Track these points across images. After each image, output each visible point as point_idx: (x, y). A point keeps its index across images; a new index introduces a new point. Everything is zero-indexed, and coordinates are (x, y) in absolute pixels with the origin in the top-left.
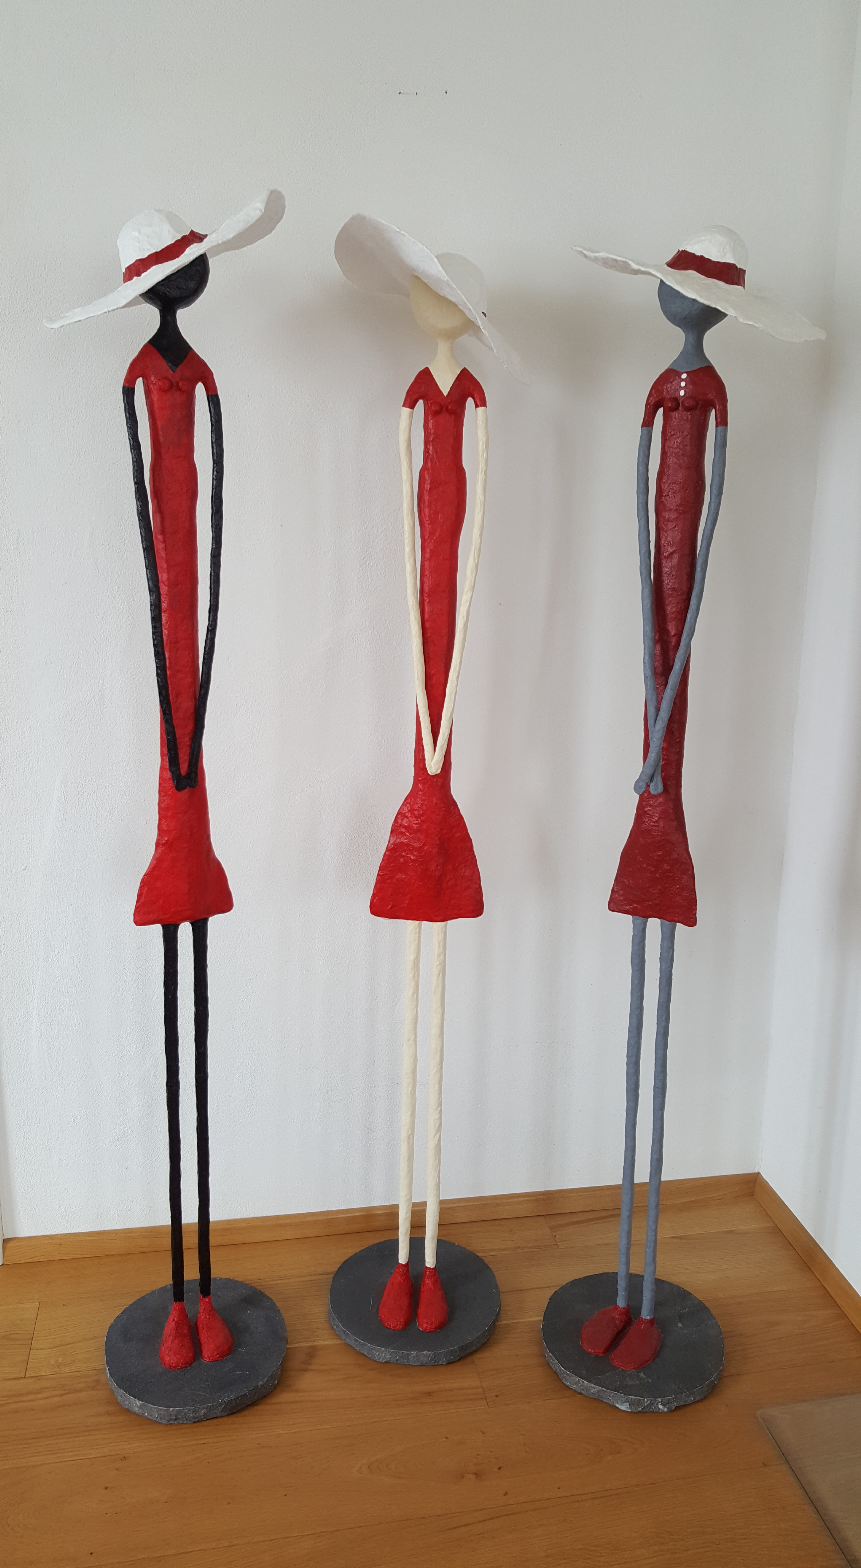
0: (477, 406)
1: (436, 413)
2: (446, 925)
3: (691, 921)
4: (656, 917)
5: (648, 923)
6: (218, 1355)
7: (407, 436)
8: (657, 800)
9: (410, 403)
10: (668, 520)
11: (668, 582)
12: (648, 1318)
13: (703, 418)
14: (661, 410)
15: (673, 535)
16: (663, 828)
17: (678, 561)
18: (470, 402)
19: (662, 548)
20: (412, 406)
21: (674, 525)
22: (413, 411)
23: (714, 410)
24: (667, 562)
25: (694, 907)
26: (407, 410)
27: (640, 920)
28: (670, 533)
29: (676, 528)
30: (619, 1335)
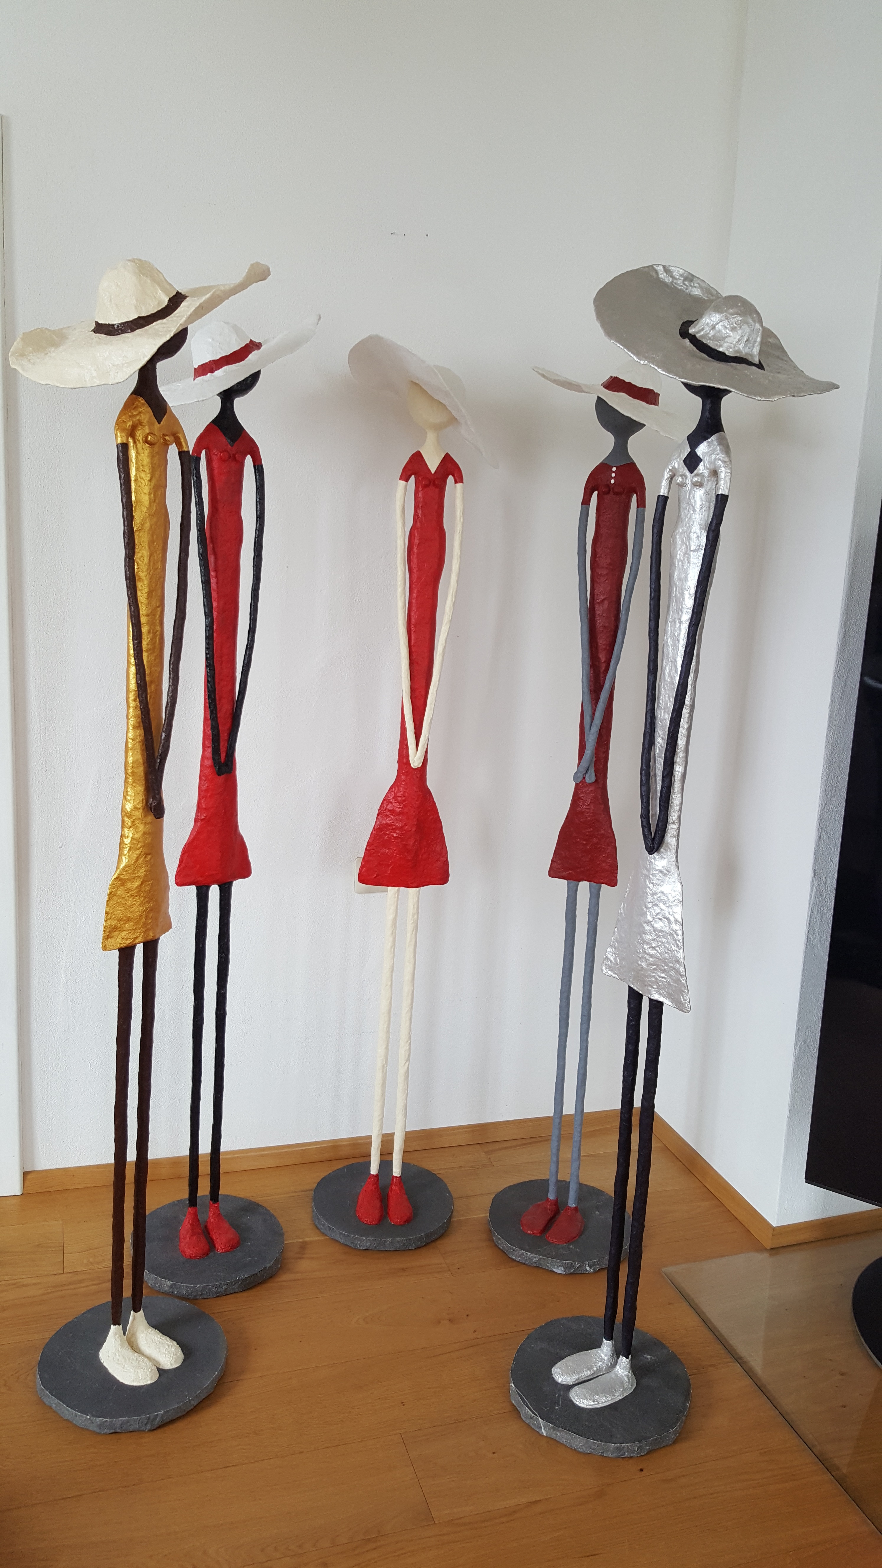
0: (456, 482)
1: (425, 487)
2: (419, 891)
3: (613, 882)
4: (586, 881)
5: (579, 886)
6: (230, 1247)
7: (402, 503)
8: (589, 788)
9: (405, 477)
10: (601, 575)
11: (600, 622)
12: (574, 1205)
13: (627, 500)
14: (596, 493)
15: (604, 588)
16: (593, 810)
17: (608, 606)
18: (450, 479)
19: (596, 596)
20: (407, 480)
21: (605, 579)
22: (407, 484)
23: (635, 495)
24: (599, 606)
25: (616, 871)
26: (403, 483)
27: (573, 883)
28: (602, 585)
29: (607, 582)
30: (551, 1221)
